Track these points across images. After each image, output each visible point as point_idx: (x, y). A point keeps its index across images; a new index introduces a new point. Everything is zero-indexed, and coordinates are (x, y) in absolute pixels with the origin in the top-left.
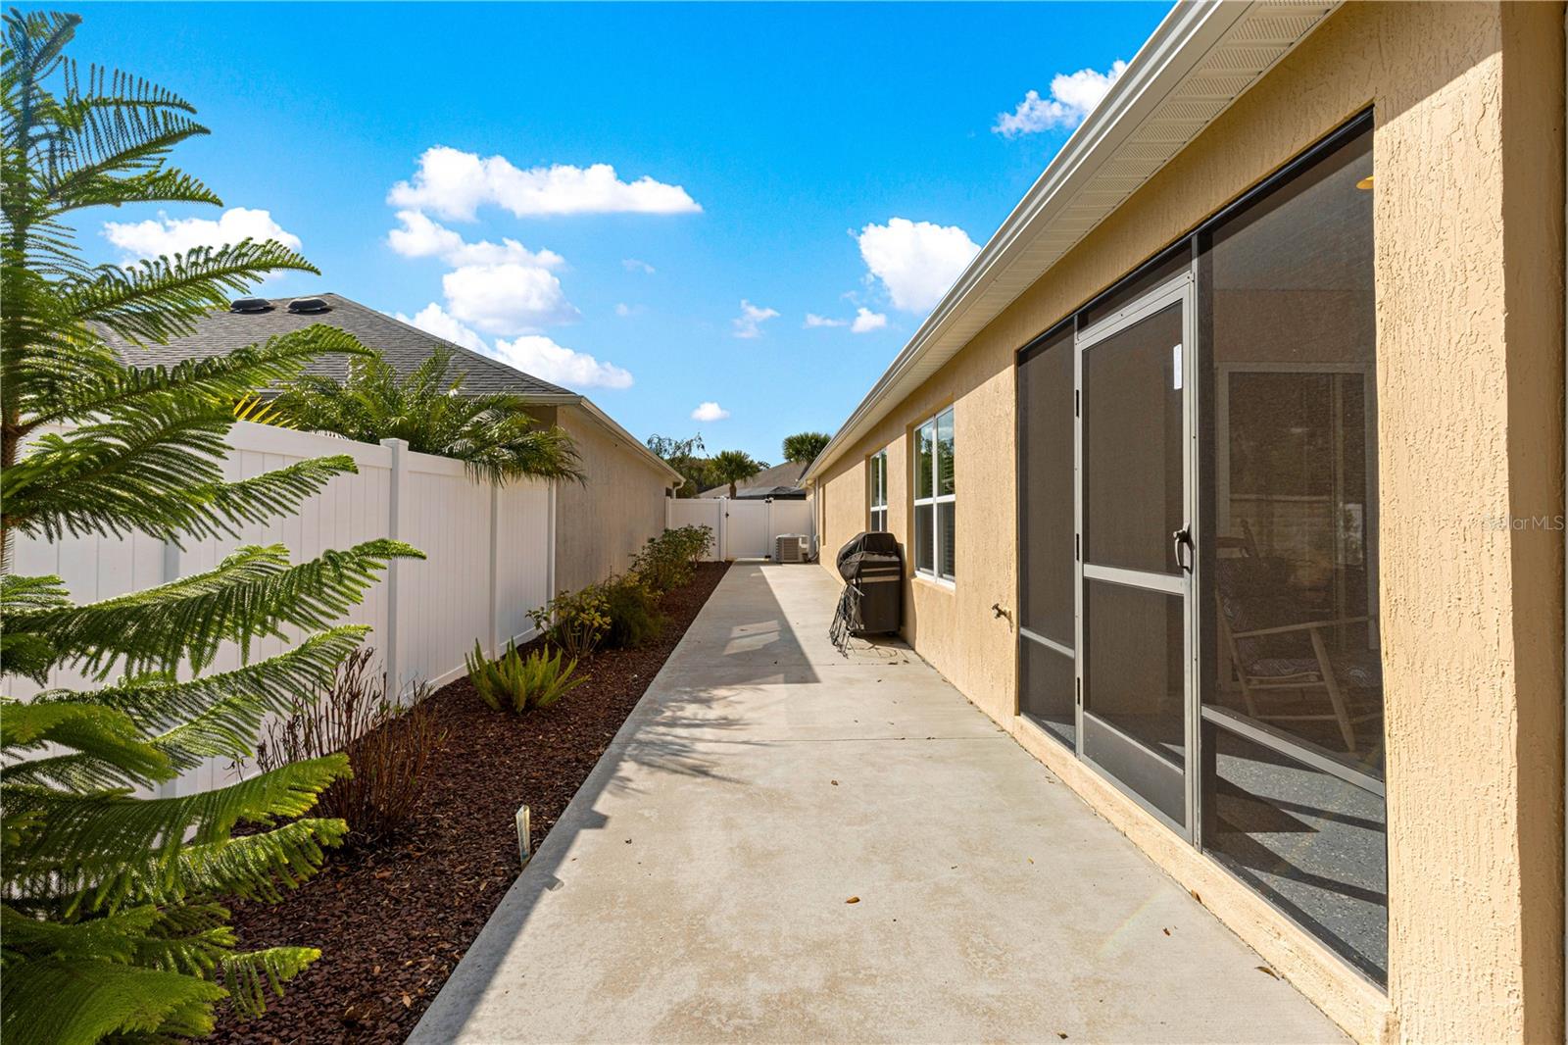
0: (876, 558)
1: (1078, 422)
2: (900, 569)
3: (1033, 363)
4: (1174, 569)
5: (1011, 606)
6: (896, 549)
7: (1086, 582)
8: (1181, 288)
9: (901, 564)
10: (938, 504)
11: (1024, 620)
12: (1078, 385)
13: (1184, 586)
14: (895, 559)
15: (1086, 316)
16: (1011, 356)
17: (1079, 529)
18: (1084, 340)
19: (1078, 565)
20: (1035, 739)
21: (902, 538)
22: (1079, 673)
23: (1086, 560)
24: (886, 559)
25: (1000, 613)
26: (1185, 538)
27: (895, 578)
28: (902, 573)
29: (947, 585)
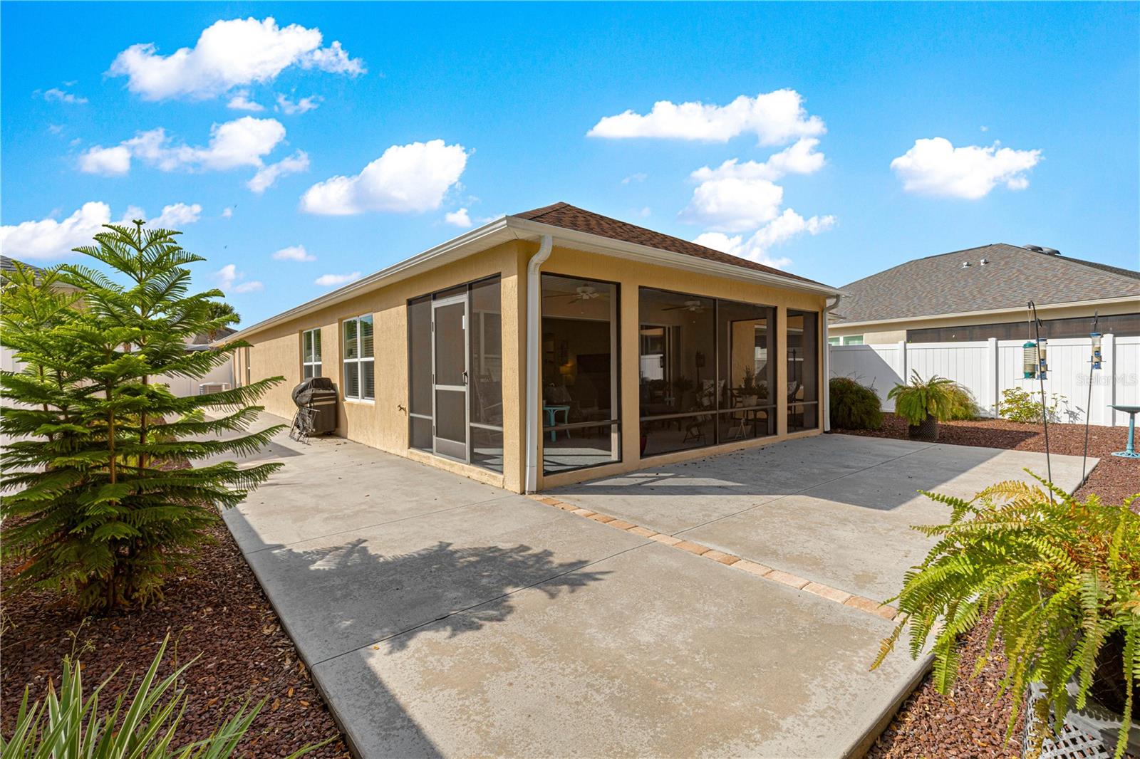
0: (321, 391)
1: (433, 334)
2: (335, 397)
3: (414, 307)
4: (464, 384)
5: (406, 405)
6: (332, 386)
7: (436, 391)
8: (463, 298)
9: (336, 394)
10: (361, 362)
11: (411, 410)
12: (433, 320)
13: (465, 389)
14: (332, 391)
15: (435, 296)
16: (405, 301)
17: (434, 372)
18: (436, 304)
19: (434, 385)
20: (416, 455)
21: (336, 380)
22: (434, 424)
23: (436, 383)
24: (327, 392)
25: (401, 408)
26: (466, 374)
27: (334, 402)
28: (337, 399)
29: (369, 402)
